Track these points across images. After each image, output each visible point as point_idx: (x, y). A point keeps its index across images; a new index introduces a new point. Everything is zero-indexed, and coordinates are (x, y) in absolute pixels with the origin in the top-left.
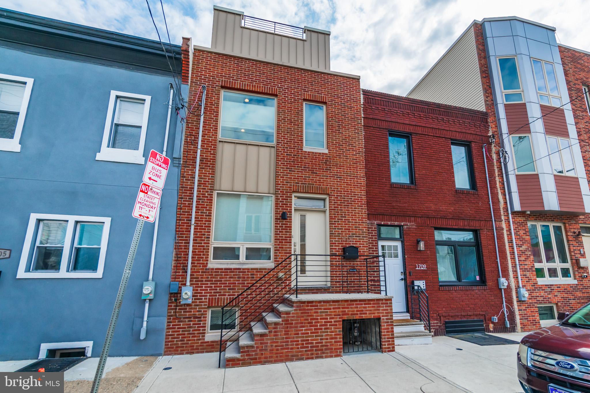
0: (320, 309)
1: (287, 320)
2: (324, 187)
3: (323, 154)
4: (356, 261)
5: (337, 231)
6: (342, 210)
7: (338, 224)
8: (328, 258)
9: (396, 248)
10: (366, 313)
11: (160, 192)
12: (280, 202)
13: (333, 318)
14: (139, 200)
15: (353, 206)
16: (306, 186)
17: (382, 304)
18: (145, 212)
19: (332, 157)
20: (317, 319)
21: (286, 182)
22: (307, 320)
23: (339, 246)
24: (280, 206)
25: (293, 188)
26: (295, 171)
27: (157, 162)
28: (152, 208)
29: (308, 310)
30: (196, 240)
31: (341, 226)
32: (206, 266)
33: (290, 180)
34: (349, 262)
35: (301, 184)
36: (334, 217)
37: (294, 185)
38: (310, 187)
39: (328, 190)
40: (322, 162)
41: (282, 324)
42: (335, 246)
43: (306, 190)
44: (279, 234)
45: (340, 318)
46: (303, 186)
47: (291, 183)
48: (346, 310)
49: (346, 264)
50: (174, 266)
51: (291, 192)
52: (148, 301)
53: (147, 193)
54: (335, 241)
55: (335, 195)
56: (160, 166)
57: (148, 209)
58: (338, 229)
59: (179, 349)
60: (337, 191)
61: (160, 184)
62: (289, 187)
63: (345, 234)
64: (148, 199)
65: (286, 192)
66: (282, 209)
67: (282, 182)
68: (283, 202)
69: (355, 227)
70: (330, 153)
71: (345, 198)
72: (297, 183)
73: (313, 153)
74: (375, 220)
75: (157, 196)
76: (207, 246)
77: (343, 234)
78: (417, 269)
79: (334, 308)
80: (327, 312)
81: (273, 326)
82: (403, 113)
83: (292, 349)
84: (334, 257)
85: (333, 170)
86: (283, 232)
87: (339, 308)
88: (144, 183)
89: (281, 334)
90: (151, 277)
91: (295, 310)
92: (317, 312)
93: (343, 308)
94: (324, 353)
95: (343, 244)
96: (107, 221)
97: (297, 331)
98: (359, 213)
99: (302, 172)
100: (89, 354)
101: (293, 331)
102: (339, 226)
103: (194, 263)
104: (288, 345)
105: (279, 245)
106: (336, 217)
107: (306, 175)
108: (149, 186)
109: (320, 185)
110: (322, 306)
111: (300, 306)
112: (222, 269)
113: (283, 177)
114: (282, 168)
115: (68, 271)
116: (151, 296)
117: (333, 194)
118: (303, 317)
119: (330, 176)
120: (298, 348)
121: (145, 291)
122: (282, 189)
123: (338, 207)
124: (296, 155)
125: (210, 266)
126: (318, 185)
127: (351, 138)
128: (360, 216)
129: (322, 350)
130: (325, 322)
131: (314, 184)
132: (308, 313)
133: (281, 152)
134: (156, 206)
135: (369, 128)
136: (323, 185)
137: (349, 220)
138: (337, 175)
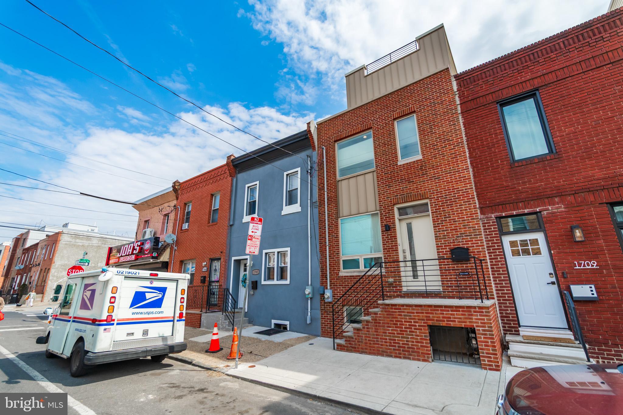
0: (404, 312)
1: (376, 320)
2: (422, 193)
3: (417, 161)
4: (470, 263)
5: (441, 234)
6: (445, 211)
7: (442, 226)
8: (437, 262)
9: (535, 242)
10: (455, 321)
11: (260, 238)
12: (384, 216)
13: (417, 322)
14: (248, 244)
15: (458, 203)
16: (404, 197)
17: (475, 312)
18: (252, 250)
19: (427, 161)
20: (402, 321)
21: (387, 198)
22: (393, 321)
23: (446, 249)
24: (384, 220)
25: (394, 201)
26: (393, 186)
27: (255, 222)
28: (256, 247)
29: (392, 312)
30: (331, 256)
31: (446, 228)
32: (338, 275)
33: (390, 195)
34: (461, 264)
35: (400, 195)
36: (437, 219)
37: (393, 199)
38: (409, 196)
39: (427, 194)
40: (417, 170)
41: (372, 322)
42: (441, 249)
43: (405, 200)
44: (386, 244)
45: (424, 323)
46: (402, 197)
47: (391, 197)
48: (431, 315)
49: (457, 267)
50: (321, 276)
51: (392, 206)
52: (309, 298)
53: (252, 240)
54: (441, 244)
55: (435, 198)
56: (257, 224)
57: (254, 248)
58: (443, 231)
59: (329, 334)
60: (436, 193)
61: (259, 233)
62: (390, 202)
63: (452, 235)
64: (253, 243)
65: (387, 207)
66: (386, 222)
67: (384, 198)
68: (386, 215)
69: (463, 226)
70: (425, 157)
71: (447, 198)
72: (396, 196)
73: (407, 164)
74: (493, 213)
75: (258, 240)
76: (337, 260)
77: (449, 235)
78: (577, 267)
79: (417, 313)
80: (411, 316)
81: (365, 323)
82: (518, 71)
83: (382, 345)
84: (442, 260)
85: (429, 173)
86: (389, 242)
87: (423, 313)
88: (250, 235)
89: (372, 331)
90: (310, 283)
91: (381, 311)
92: (401, 315)
93: (426, 313)
94: (411, 355)
95: (451, 245)
96: (288, 249)
97: (385, 330)
98: (466, 210)
99: (400, 185)
100: (288, 329)
101: (381, 330)
102: (443, 228)
103: (331, 273)
104: (378, 341)
105: (387, 254)
106: (439, 219)
107: (403, 186)
108: (252, 236)
109: (418, 191)
110: (405, 309)
111: (385, 308)
112: (348, 276)
113: (384, 194)
114: (382, 187)
115: (277, 280)
116: (310, 296)
117: (432, 197)
118: (388, 318)
119: (427, 181)
120: (387, 346)
121: (307, 293)
122: (384, 205)
123: (440, 209)
124: (392, 172)
125: (341, 274)
126: (416, 192)
127: (446, 133)
128: (469, 212)
129: (409, 351)
130: (409, 325)
131: (411, 193)
132: (393, 315)
133: (380, 173)
134: (258, 245)
135: (470, 111)
136: (421, 191)
137: (455, 219)
138: (435, 176)
